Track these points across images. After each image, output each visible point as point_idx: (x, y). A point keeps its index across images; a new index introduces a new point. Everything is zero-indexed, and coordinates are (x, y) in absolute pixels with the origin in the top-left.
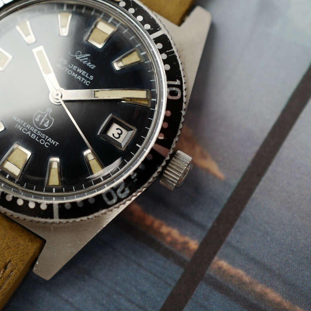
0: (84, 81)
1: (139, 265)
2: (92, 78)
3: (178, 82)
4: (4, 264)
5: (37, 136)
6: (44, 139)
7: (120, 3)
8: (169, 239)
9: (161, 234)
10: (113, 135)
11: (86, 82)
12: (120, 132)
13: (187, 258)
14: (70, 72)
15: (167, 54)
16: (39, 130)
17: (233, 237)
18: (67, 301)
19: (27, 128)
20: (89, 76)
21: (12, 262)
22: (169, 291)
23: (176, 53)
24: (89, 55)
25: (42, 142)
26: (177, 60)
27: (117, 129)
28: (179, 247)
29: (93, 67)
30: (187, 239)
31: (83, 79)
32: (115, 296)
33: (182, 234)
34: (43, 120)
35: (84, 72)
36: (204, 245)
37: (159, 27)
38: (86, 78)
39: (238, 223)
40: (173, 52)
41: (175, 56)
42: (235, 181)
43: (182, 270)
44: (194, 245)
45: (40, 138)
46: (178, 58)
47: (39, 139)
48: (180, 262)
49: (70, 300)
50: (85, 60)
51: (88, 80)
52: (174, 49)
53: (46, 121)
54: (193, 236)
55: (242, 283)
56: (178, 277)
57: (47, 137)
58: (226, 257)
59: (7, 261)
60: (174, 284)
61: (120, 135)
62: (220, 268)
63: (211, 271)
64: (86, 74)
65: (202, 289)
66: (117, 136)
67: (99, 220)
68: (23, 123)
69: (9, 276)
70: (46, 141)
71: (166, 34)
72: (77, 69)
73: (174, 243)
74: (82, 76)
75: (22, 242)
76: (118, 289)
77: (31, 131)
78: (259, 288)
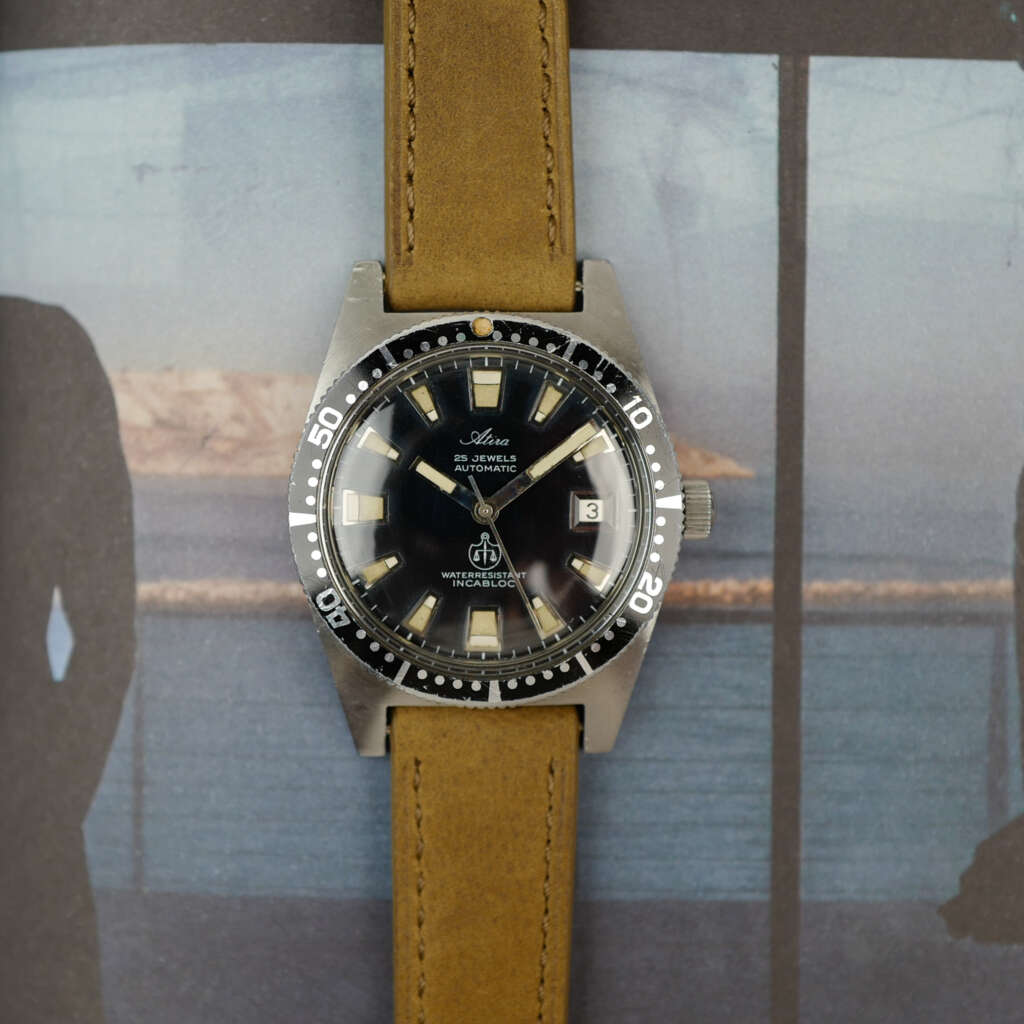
0: (506, 469)
1: (711, 655)
2: (513, 458)
3: (638, 399)
4: (546, 768)
5: (490, 580)
6: (502, 579)
7: (494, 336)
8: (728, 598)
9: (714, 599)
10: (588, 516)
11: (510, 469)
12: (593, 507)
13: (767, 607)
14: (480, 468)
15: (600, 369)
16: (488, 571)
17: (810, 543)
18: (647, 760)
19: (471, 578)
20: (508, 458)
21: (556, 759)
22: (769, 664)
23: (611, 361)
24: (490, 429)
25: (502, 584)
26: (617, 369)
27: (589, 505)
28: (748, 599)
29: (506, 442)
30: (752, 583)
31: (503, 467)
32: (704, 715)
33: (742, 580)
34: (485, 554)
35: (499, 457)
36: (779, 577)
37: (565, 338)
38: (506, 464)
39: (806, 522)
40: (605, 362)
41: (612, 366)
42: (770, 468)
43: (769, 628)
44: (766, 585)
45: (496, 581)
46: (616, 366)
47: (496, 583)
48: (759, 618)
49: (650, 755)
50: (490, 440)
51: (510, 464)
52: (605, 356)
53: (489, 554)
54: (757, 575)
55: (856, 596)
56: (769, 639)
57: (505, 573)
58: (817, 575)
59: (548, 761)
60: (770, 652)
61: (595, 511)
62: (817, 595)
63: (808, 604)
64: (502, 458)
65: (809, 637)
66: (593, 514)
67: (640, 640)
68: (461, 576)
69: (563, 777)
70: (507, 580)
71: (581, 341)
72: (486, 459)
73: (738, 598)
74: (499, 464)
75: (551, 726)
76: (703, 703)
77: (478, 578)
78: (881, 588)
